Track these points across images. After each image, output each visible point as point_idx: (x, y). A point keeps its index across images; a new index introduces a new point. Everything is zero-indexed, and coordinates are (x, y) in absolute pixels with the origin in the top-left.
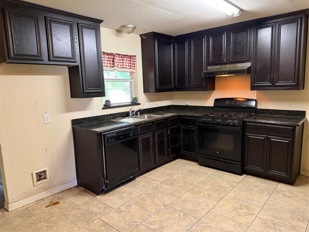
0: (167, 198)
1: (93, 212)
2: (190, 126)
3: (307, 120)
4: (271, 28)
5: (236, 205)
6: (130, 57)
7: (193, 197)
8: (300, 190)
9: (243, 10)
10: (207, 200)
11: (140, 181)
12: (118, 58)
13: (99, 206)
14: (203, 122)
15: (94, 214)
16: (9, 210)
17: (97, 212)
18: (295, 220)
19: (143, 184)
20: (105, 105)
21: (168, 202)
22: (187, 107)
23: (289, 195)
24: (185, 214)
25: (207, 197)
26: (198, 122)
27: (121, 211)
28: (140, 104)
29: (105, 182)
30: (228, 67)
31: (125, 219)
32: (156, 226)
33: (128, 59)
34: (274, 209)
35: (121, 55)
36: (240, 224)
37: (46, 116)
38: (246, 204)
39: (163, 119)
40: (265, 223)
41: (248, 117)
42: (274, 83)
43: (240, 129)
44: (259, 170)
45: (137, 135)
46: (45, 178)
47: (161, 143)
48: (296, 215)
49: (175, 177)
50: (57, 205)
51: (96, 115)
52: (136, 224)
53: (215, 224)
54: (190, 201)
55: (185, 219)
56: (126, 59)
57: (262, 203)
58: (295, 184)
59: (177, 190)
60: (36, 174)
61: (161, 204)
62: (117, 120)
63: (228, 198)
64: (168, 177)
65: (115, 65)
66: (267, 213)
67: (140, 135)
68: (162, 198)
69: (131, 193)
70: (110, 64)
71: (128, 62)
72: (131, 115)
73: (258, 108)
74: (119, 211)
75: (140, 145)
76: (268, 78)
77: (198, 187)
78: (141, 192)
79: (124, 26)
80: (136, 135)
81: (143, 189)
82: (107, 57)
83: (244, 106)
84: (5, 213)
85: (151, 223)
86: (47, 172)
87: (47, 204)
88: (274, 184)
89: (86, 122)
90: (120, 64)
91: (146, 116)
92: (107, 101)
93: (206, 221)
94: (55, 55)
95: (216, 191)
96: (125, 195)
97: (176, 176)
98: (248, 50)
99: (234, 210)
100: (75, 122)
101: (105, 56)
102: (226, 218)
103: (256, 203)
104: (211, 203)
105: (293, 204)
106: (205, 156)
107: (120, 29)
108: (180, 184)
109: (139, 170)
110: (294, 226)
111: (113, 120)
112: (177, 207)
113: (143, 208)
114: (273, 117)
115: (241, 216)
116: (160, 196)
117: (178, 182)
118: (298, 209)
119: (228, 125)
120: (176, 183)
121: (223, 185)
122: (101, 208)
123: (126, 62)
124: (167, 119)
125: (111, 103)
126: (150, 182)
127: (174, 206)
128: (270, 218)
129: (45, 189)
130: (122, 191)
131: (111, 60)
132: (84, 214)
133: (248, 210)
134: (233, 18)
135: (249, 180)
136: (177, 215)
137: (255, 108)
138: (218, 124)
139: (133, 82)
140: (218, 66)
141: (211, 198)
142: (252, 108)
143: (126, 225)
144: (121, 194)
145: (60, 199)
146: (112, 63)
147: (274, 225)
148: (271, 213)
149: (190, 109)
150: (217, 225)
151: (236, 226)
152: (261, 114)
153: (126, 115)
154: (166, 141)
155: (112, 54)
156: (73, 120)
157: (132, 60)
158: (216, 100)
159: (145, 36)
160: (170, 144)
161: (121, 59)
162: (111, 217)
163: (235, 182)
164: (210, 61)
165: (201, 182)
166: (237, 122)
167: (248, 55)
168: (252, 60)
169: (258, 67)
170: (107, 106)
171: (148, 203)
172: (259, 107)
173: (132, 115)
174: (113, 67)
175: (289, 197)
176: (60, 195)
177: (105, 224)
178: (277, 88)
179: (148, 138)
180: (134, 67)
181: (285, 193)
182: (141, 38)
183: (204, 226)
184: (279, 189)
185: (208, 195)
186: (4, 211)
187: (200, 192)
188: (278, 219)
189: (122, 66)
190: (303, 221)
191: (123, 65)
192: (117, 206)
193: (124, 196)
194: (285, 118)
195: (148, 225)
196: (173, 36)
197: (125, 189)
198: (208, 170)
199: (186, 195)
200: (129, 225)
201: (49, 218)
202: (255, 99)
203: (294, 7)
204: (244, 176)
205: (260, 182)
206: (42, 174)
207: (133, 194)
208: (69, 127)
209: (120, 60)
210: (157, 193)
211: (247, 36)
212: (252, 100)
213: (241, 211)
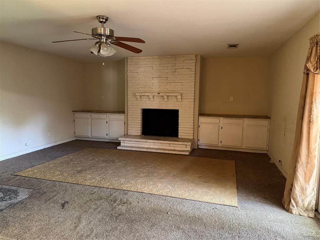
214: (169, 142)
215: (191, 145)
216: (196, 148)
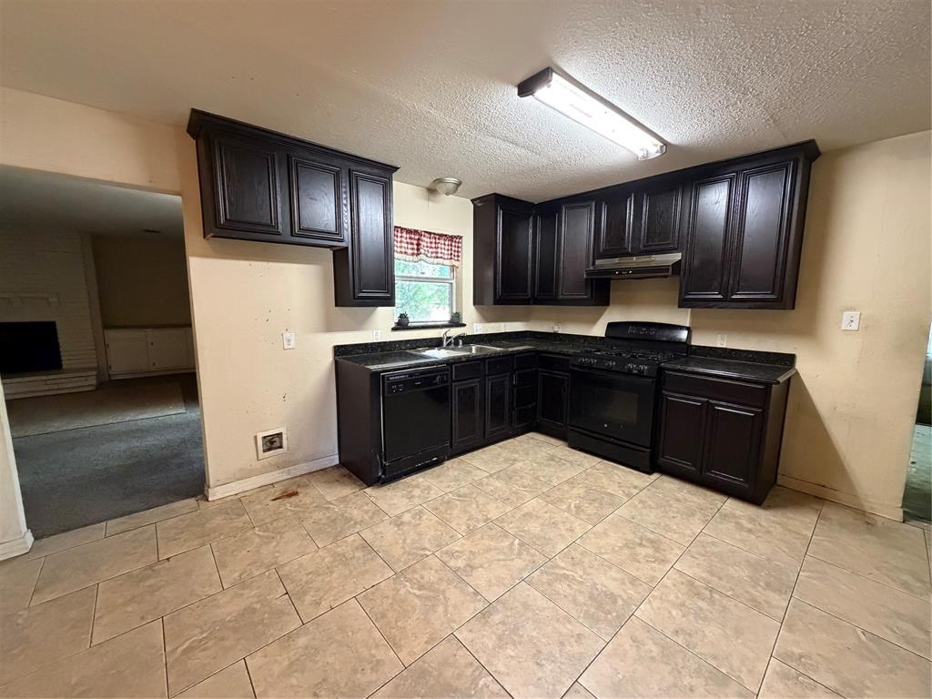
0: (495, 505)
1: (351, 519)
2: (556, 372)
3: (797, 373)
4: (727, 183)
5: (631, 536)
6: (452, 238)
7: (545, 510)
8: (775, 519)
9: (670, 144)
10: (572, 518)
11: (452, 467)
12: (429, 240)
13: (366, 508)
14: (581, 366)
15: (352, 522)
16: (210, 499)
17: (359, 520)
18: (761, 586)
19: (456, 473)
20: (398, 324)
21: (494, 514)
22: (555, 336)
23: (750, 526)
24: (522, 544)
25: (574, 513)
26: (572, 365)
27: (402, 523)
28: (464, 325)
29: (382, 464)
30: (636, 261)
31: (404, 541)
32: (460, 563)
33: (447, 243)
34: (714, 553)
35: (434, 234)
36: (634, 581)
37: (287, 335)
38: (652, 536)
39: (503, 356)
40: (691, 584)
41: (669, 360)
42: (729, 294)
43: (653, 382)
44: (688, 466)
45: (450, 381)
46: (281, 447)
47: (498, 400)
48: (763, 574)
49: (518, 465)
50: (293, 499)
51: (379, 341)
52: (422, 552)
53: (581, 573)
54: (538, 517)
55: (522, 554)
56: (443, 242)
57: (688, 539)
58: (765, 503)
59: (516, 493)
60: (265, 437)
61: (480, 517)
62: (420, 351)
63: (616, 520)
64: (505, 466)
65: (422, 251)
66: (697, 562)
67: (455, 381)
68: (484, 505)
69: (429, 488)
70: (413, 249)
71: (446, 247)
72: (445, 344)
73: (693, 344)
74: (398, 522)
75: (455, 401)
76: (716, 284)
77: (559, 489)
78: (448, 490)
79: (439, 181)
80: (447, 381)
81: (452, 484)
82: (408, 236)
83: (664, 339)
84: (203, 503)
85: (452, 555)
86: (284, 437)
87: (277, 495)
88: (716, 499)
89: (361, 351)
90: (430, 250)
91: (473, 348)
92: (403, 316)
93: (563, 565)
94: (304, 225)
95: (593, 500)
96: (417, 492)
97: (521, 464)
98: (677, 227)
99: (626, 546)
100: (340, 351)
101: (404, 235)
102: (606, 563)
103: (675, 536)
104: (579, 525)
105: (757, 547)
106: (582, 431)
107: (432, 187)
108: (525, 481)
109: (451, 447)
110: (756, 601)
111: (412, 352)
112: (511, 526)
113: (444, 522)
114: (724, 363)
115: (640, 562)
116: (481, 500)
117: (522, 477)
118: (768, 560)
119: (629, 373)
120: (518, 478)
121: (609, 491)
122: (367, 512)
123: (443, 246)
124: (512, 354)
125: (410, 320)
126: (469, 472)
127: (505, 524)
128: (704, 575)
129: (278, 467)
130: (414, 483)
131: (415, 242)
132: (334, 521)
133: (657, 549)
134: (647, 162)
135: (666, 485)
136: (507, 543)
137: (685, 343)
138: (609, 370)
139: (454, 285)
140: (617, 260)
141: (582, 516)
142: (680, 343)
143: (404, 554)
144: (409, 490)
145: (303, 486)
146: (415, 247)
147: (710, 591)
148: (705, 564)
149: (561, 340)
150: (584, 577)
151: (624, 583)
152: (699, 355)
153: (437, 343)
154: (507, 397)
155: (416, 232)
156: (338, 346)
157: (453, 244)
158: (611, 326)
159: (480, 202)
160: (515, 404)
161: (434, 241)
162: (381, 533)
163: (636, 487)
164: (601, 250)
165: (567, 482)
166: (646, 368)
167: (676, 238)
168: (685, 247)
169: (696, 262)
170: (402, 324)
171: (456, 512)
172: (694, 342)
173: (448, 345)
174: (418, 254)
175: (750, 531)
176: (304, 480)
177: (366, 546)
178: (734, 304)
179: (472, 389)
180: (458, 256)
181: (741, 521)
182: (475, 205)
183: (557, 574)
184: (727, 512)
185: (577, 507)
186: (202, 499)
187: (561, 501)
188: (720, 579)
189: (434, 255)
190: (780, 591)
191: (437, 253)
192: (398, 512)
193: (414, 493)
194: (749, 365)
195: (445, 558)
196: (533, 204)
197: (421, 480)
198: (585, 457)
199: (532, 504)
200: (409, 554)
201: (272, 523)
202: (688, 325)
203: (782, 136)
204: (655, 476)
205: (689, 492)
206: (277, 439)
207: (432, 492)
208: (328, 359)
209: (431, 243)
210: (478, 494)
211: (677, 200)
212: (681, 328)
213: (639, 550)
214: (44, 378)
215: (96, 376)
216: (107, 379)
